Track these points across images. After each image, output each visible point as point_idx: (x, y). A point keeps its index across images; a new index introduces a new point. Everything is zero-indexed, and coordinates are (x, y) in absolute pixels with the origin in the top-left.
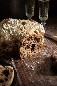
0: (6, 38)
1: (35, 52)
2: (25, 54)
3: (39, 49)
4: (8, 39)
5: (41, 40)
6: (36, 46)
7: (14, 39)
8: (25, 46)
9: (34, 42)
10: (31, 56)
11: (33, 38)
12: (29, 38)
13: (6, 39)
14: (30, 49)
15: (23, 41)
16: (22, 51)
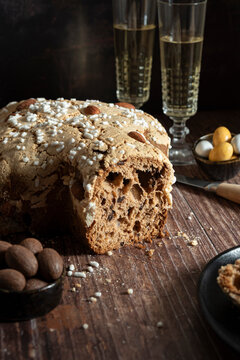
0: (21, 157)
4: (30, 163)
7: (51, 161)
13: (22, 161)
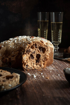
1: (40, 65)
2: (28, 64)
3: (45, 62)
4: (11, 47)
5: (47, 50)
6: (42, 57)
7: (17, 47)
8: (28, 54)
9: (38, 51)
10: (36, 69)
11: (38, 46)
12: (33, 45)
13: (9, 47)
14: (34, 59)
15: (26, 48)
16: (25, 59)
